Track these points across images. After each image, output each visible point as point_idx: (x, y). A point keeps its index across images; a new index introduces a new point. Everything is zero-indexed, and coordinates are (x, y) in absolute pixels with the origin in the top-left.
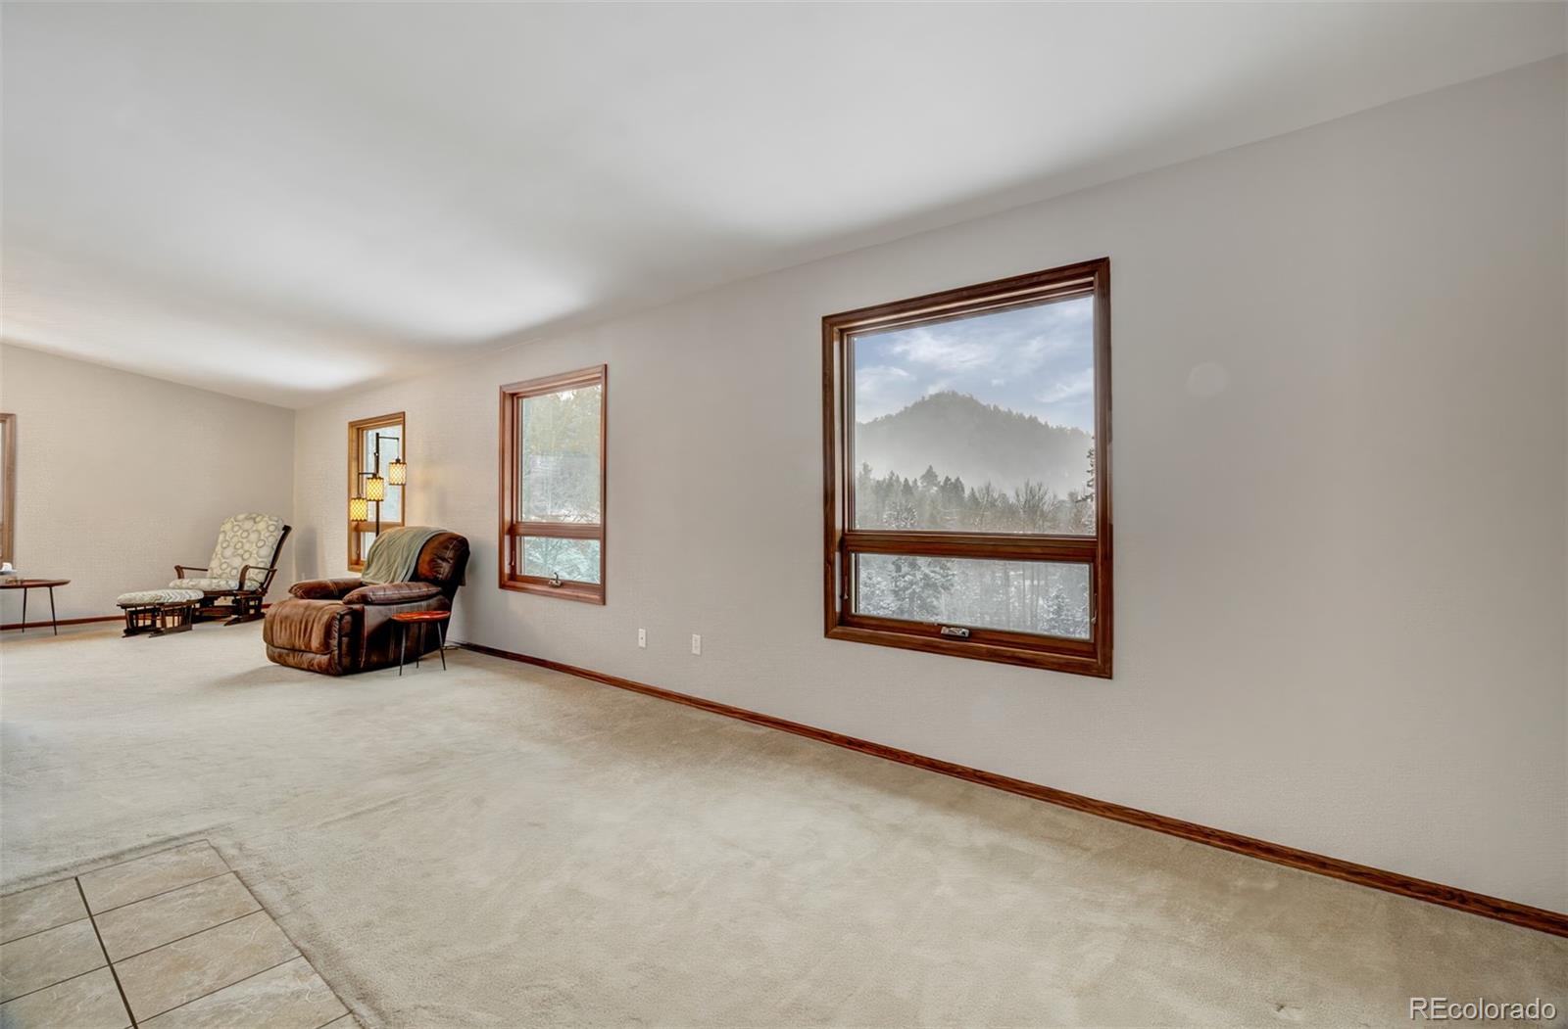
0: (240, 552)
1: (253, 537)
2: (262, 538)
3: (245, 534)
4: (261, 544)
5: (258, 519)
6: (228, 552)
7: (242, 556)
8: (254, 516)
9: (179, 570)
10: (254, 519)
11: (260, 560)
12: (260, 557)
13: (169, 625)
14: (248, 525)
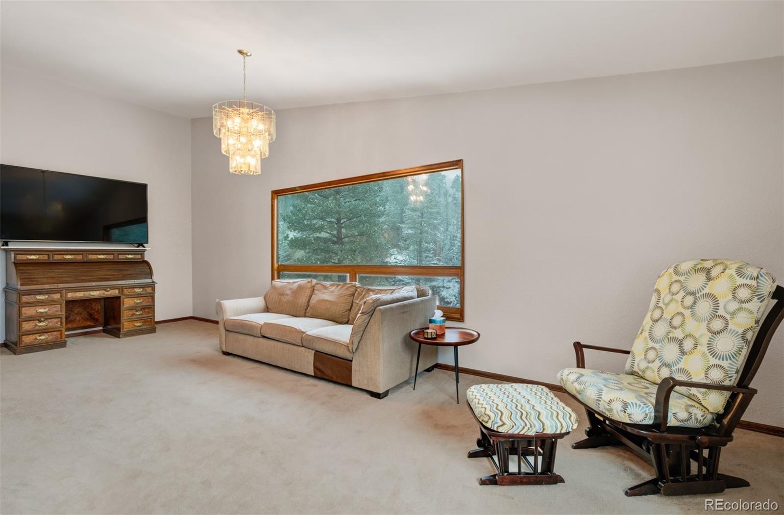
0: (679, 334)
1: (704, 307)
2: (721, 312)
3: (689, 300)
4: (717, 325)
5: (714, 273)
6: (661, 330)
7: (680, 343)
8: (707, 265)
9: (579, 347)
10: (708, 271)
11: (713, 361)
12: (714, 354)
13: (513, 468)
14: (696, 282)
